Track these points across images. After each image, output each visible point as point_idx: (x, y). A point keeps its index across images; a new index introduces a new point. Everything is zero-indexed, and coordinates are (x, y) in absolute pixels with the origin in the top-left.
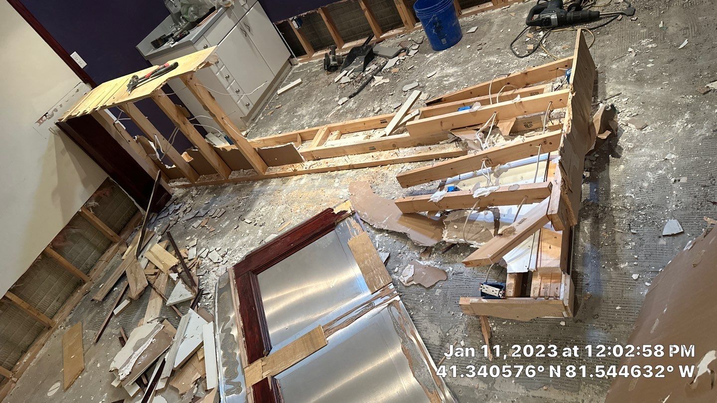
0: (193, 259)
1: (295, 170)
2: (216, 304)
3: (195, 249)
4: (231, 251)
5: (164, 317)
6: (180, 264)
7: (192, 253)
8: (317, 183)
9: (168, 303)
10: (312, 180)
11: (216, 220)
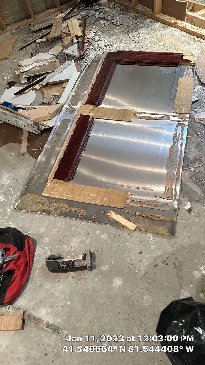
0: (90, 38)
1: (176, 23)
2: (87, 66)
3: (94, 34)
4: (111, 46)
5: (58, 57)
6: (82, 37)
7: (91, 35)
9: (64, 51)
11: (114, 26)
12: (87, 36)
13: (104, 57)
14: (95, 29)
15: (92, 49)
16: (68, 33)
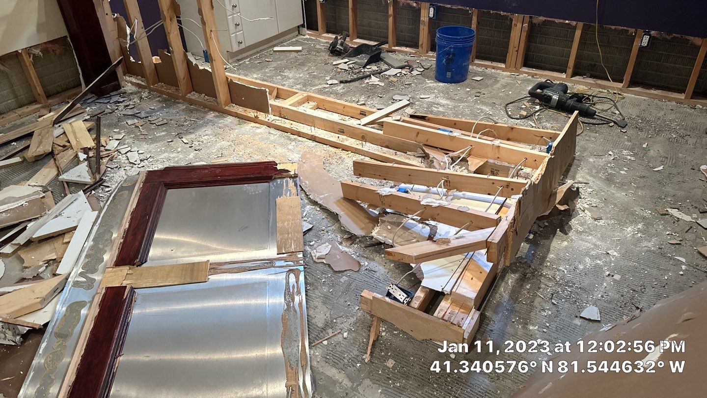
0: (110, 150)
1: (256, 117)
2: (111, 198)
3: (118, 142)
4: (152, 159)
5: (50, 189)
6: (95, 149)
7: (113, 145)
8: (272, 138)
9: (60, 177)
10: (270, 133)
11: (153, 127)
12: (105, 147)
13: (141, 180)
14: (119, 133)
15: (117, 167)
16: (68, 144)
